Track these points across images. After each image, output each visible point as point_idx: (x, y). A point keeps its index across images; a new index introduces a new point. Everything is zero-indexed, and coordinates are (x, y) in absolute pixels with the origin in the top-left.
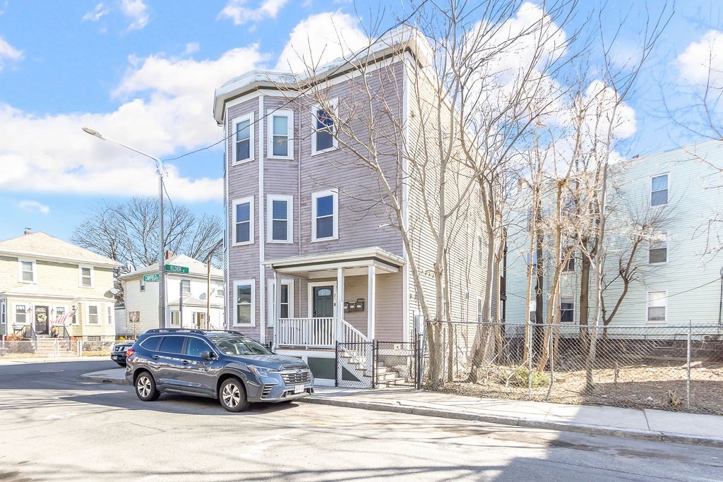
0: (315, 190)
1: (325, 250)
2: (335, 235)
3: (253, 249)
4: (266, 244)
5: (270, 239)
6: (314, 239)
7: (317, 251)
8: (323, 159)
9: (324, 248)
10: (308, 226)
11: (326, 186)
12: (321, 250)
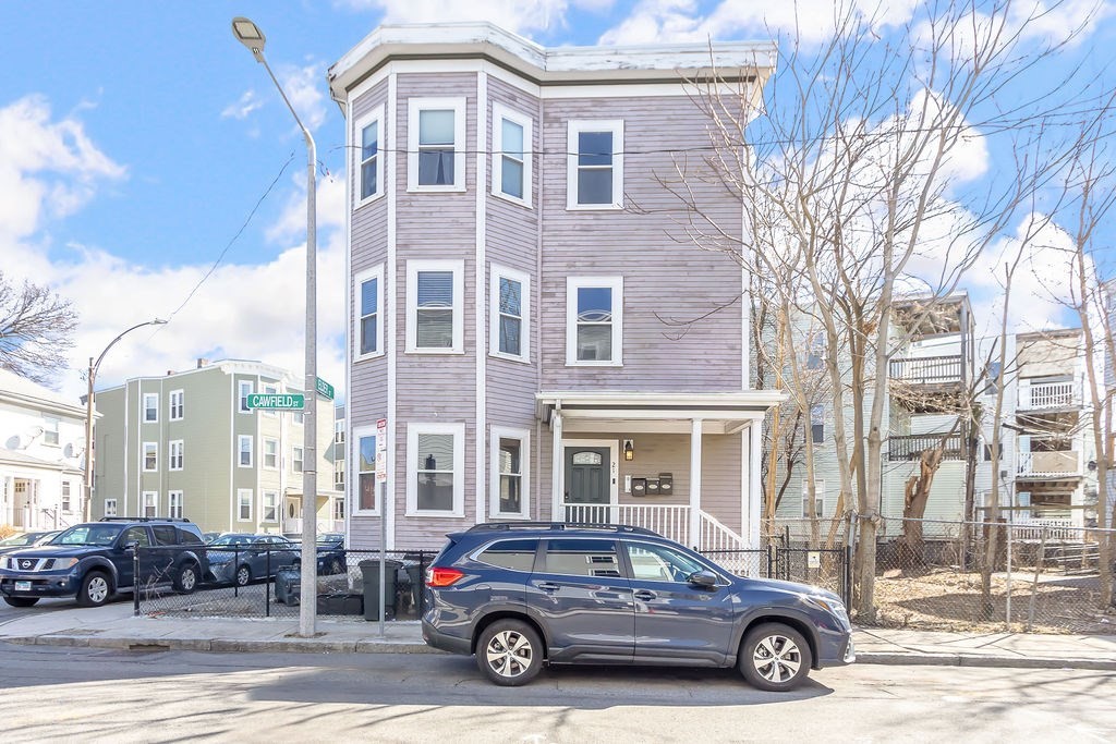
0: (574, 273)
1: (595, 382)
2: (617, 359)
3: (460, 365)
4: (489, 357)
5: (495, 351)
6: (572, 358)
7: (577, 382)
8: (589, 221)
9: (594, 379)
10: (558, 335)
11: (594, 268)
12: (584, 382)
